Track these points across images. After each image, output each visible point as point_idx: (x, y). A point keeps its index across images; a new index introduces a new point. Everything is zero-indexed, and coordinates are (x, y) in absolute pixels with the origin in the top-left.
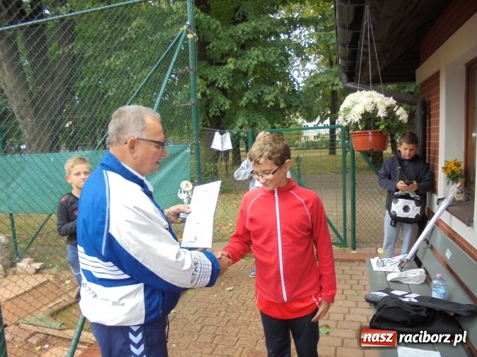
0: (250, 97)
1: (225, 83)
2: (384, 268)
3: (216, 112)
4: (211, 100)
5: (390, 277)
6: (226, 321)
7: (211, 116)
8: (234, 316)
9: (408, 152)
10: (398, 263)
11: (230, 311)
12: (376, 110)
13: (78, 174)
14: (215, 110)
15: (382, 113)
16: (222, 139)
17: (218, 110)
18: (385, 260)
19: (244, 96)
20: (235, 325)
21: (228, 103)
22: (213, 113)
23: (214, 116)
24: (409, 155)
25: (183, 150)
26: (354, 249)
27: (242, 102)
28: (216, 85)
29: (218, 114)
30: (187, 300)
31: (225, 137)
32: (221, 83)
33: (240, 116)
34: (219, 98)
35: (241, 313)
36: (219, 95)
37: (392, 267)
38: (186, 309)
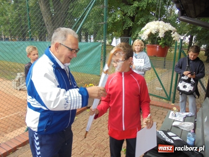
0: (143, 21)
1: (131, 14)
2: (175, 118)
3: (126, 28)
4: (125, 22)
5: (175, 124)
6: (96, 127)
7: (124, 29)
8: (100, 125)
9: (192, 56)
10: (185, 117)
11: (100, 122)
13: (34, 55)
14: (126, 27)
15: (161, 35)
16: (116, 41)
17: (127, 27)
18: (177, 113)
19: (139, 20)
20: (98, 130)
21: (132, 24)
22: (125, 28)
23: (125, 29)
24: (193, 58)
26: (174, 102)
27: (138, 23)
28: (127, 15)
29: (127, 29)
30: (85, 113)
31: (118, 40)
32: (129, 14)
34: (128, 21)
35: (104, 125)
36: (128, 20)
37: (180, 118)
38: (82, 118)
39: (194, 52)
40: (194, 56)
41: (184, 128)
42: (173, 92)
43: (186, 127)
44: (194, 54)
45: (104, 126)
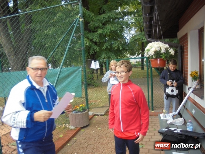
0: (107, 45)
1: (96, 40)
2: (166, 118)
3: (92, 52)
4: (91, 47)
5: (168, 122)
6: (98, 142)
7: (91, 54)
8: (101, 140)
9: (172, 68)
10: (172, 116)
11: (100, 138)
12: (160, 50)
14: (92, 51)
15: (163, 51)
16: (95, 64)
17: (93, 52)
19: (104, 45)
21: (98, 48)
22: (91, 53)
23: (92, 54)
24: (173, 69)
25: (79, 69)
26: (153, 110)
27: (103, 47)
28: (93, 41)
30: (81, 134)
31: (96, 63)
32: (95, 40)
33: (103, 53)
35: (104, 139)
36: (94, 45)
37: (169, 118)
38: (81, 137)
39: (173, 64)
40: (174, 67)
41: (177, 123)
42: (151, 101)
43: (179, 122)
44: (174, 66)
45: (106, 140)
